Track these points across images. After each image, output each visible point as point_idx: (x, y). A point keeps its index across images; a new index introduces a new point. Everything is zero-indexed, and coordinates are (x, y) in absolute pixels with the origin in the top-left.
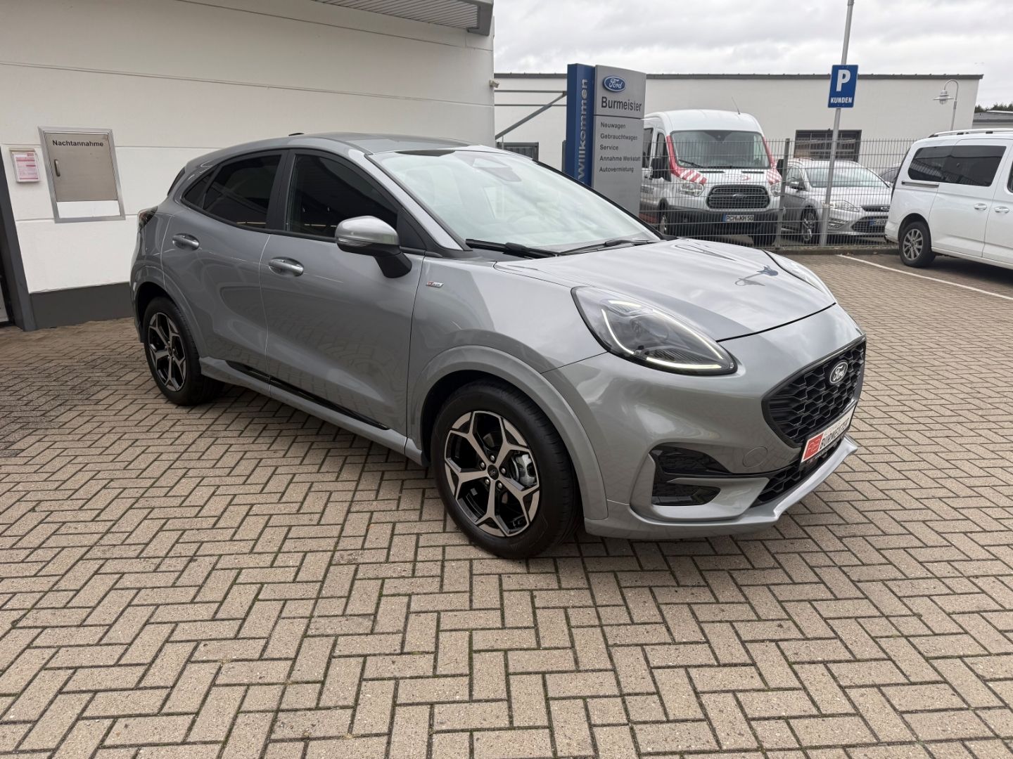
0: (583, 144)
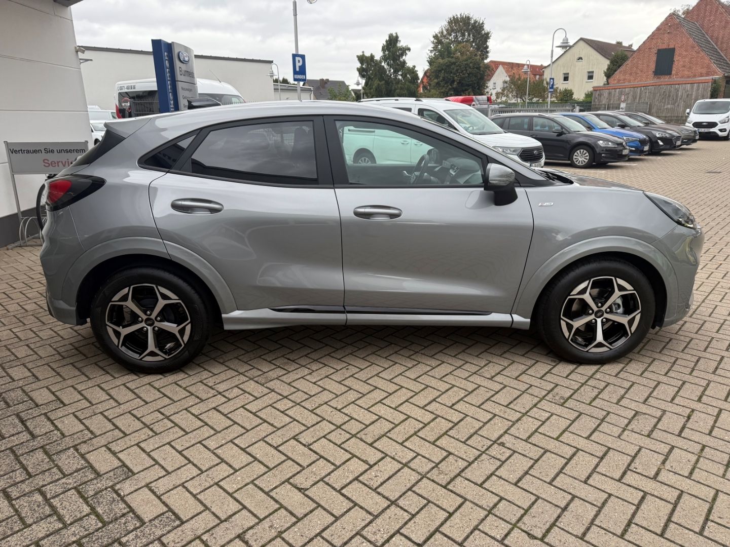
0: (172, 102)
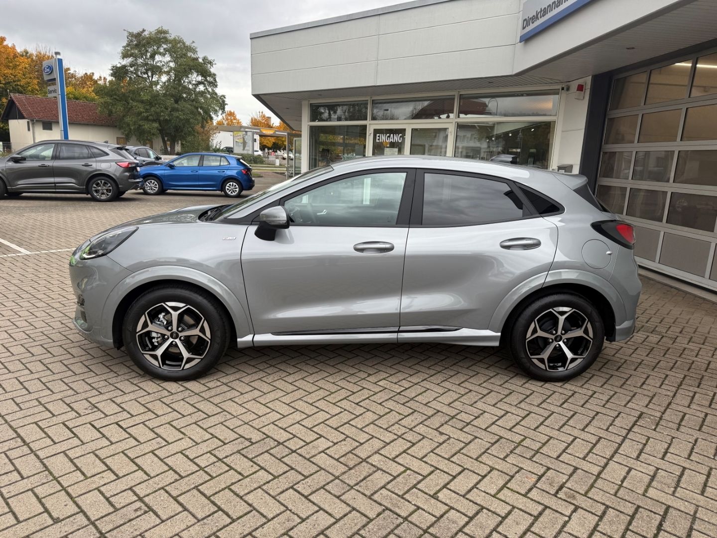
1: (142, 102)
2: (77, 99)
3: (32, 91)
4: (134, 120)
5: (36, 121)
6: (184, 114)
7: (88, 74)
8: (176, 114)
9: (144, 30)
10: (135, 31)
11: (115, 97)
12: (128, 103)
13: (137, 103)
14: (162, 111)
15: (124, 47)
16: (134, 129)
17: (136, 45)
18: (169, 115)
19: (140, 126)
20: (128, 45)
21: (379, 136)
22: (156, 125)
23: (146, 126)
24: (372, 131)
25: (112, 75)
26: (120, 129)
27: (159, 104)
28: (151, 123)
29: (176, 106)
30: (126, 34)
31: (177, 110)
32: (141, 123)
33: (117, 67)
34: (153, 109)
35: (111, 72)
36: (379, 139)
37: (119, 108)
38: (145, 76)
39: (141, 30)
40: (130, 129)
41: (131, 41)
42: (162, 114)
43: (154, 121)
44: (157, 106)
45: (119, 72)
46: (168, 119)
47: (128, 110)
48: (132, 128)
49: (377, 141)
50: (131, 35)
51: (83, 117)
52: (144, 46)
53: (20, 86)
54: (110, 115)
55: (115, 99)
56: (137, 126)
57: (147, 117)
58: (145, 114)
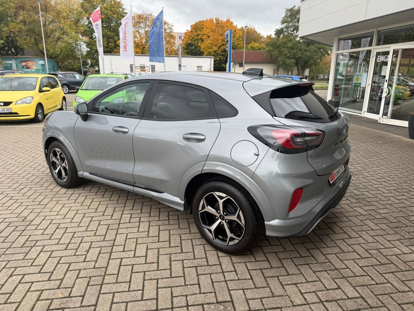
1: (288, 48)
2: (259, 49)
3: (240, 48)
4: (282, 58)
5: (237, 63)
6: (310, 53)
7: (269, 35)
8: (306, 53)
9: (295, 6)
10: (290, 8)
11: (274, 46)
12: (281, 49)
13: (285, 49)
14: (298, 52)
15: (283, 18)
16: (282, 64)
17: (290, 16)
18: (302, 54)
19: (285, 62)
20: (286, 16)
21: (379, 57)
22: (293, 60)
23: (288, 62)
24: (375, 54)
25: (275, 34)
26: (275, 64)
27: (297, 48)
28: (291, 59)
29: (306, 48)
30: (285, 10)
31: (306, 51)
32: (285, 60)
33: (278, 30)
34: (293, 51)
35: (275, 33)
36: (379, 60)
37: (276, 53)
38: (293, 33)
39: (293, 6)
40: (280, 64)
41: (287, 14)
42: (298, 54)
43: (292, 58)
44: (295, 49)
45: (279, 32)
46: (301, 56)
47: (280, 53)
48: (281, 63)
49: (378, 61)
50: (287, 10)
51: (258, 59)
52: (294, 15)
53: (235, 45)
54: (271, 57)
55: (275, 47)
56: (283, 62)
57: (289, 56)
58: (288, 55)
